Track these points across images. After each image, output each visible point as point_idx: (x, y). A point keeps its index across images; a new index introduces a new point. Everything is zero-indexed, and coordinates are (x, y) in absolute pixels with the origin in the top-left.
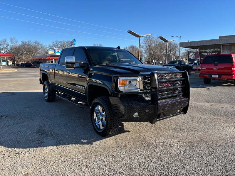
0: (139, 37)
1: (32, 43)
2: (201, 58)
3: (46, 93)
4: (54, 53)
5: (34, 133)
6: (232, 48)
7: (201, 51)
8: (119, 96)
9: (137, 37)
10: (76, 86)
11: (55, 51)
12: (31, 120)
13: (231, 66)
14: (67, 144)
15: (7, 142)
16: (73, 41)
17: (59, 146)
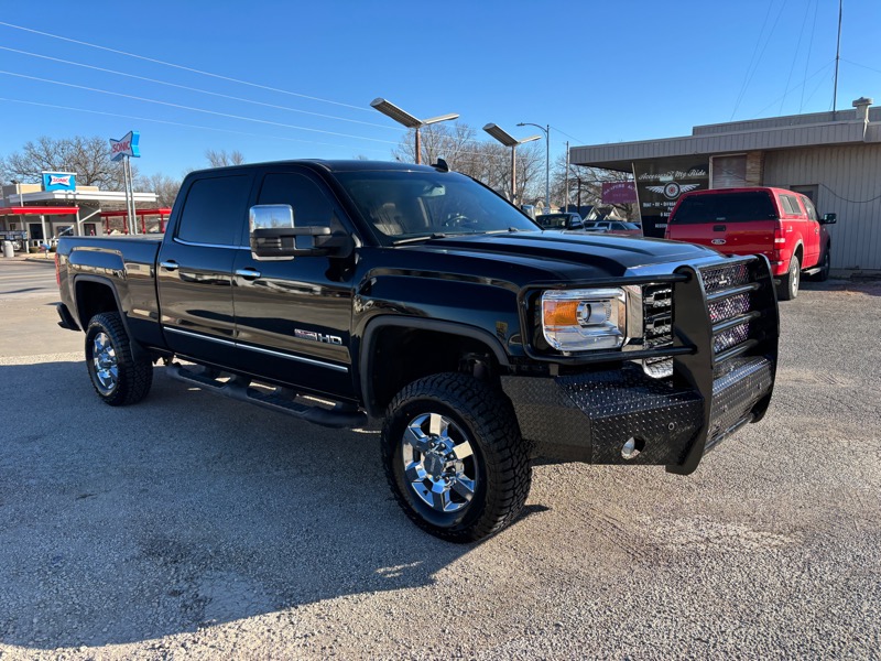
0: (416, 124)
2: (645, 205)
3: (108, 366)
4: (40, 190)
5: (133, 557)
6: (748, 167)
7: (644, 177)
8: (554, 370)
9: (408, 125)
10: (293, 334)
11: (46, 180)
12: (84, 497)
13: (772, 231)
14: (326, 598)
15: (20, 622)
16: (125, 141)
17: (293, 610)
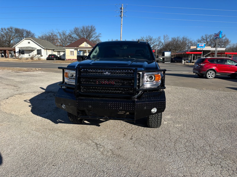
1: (180, 39)
4: (196, 48)
11: (198, 45)
